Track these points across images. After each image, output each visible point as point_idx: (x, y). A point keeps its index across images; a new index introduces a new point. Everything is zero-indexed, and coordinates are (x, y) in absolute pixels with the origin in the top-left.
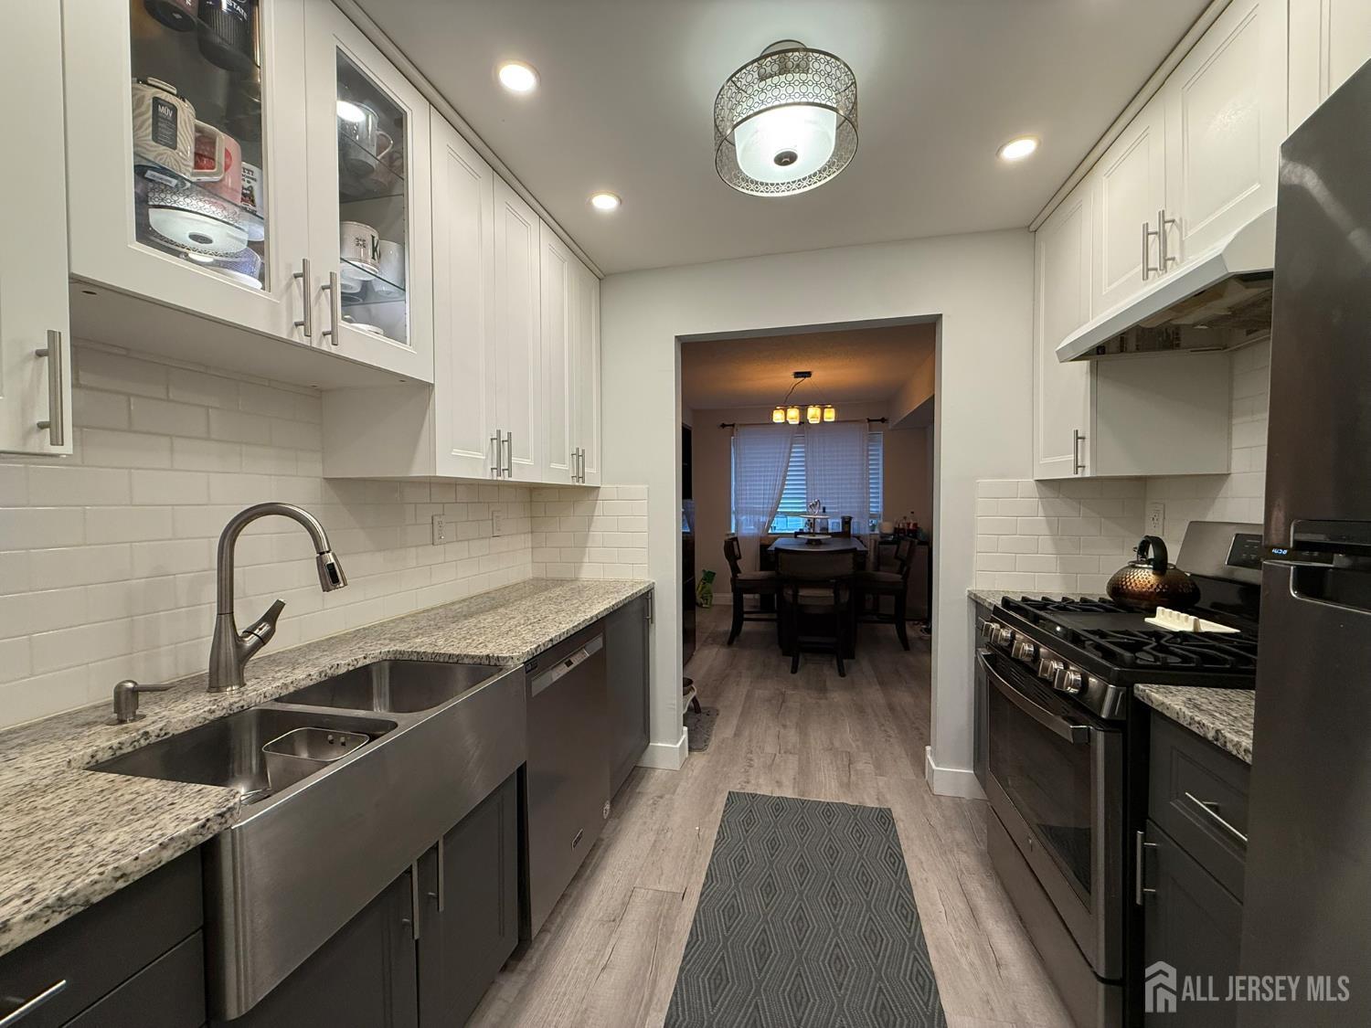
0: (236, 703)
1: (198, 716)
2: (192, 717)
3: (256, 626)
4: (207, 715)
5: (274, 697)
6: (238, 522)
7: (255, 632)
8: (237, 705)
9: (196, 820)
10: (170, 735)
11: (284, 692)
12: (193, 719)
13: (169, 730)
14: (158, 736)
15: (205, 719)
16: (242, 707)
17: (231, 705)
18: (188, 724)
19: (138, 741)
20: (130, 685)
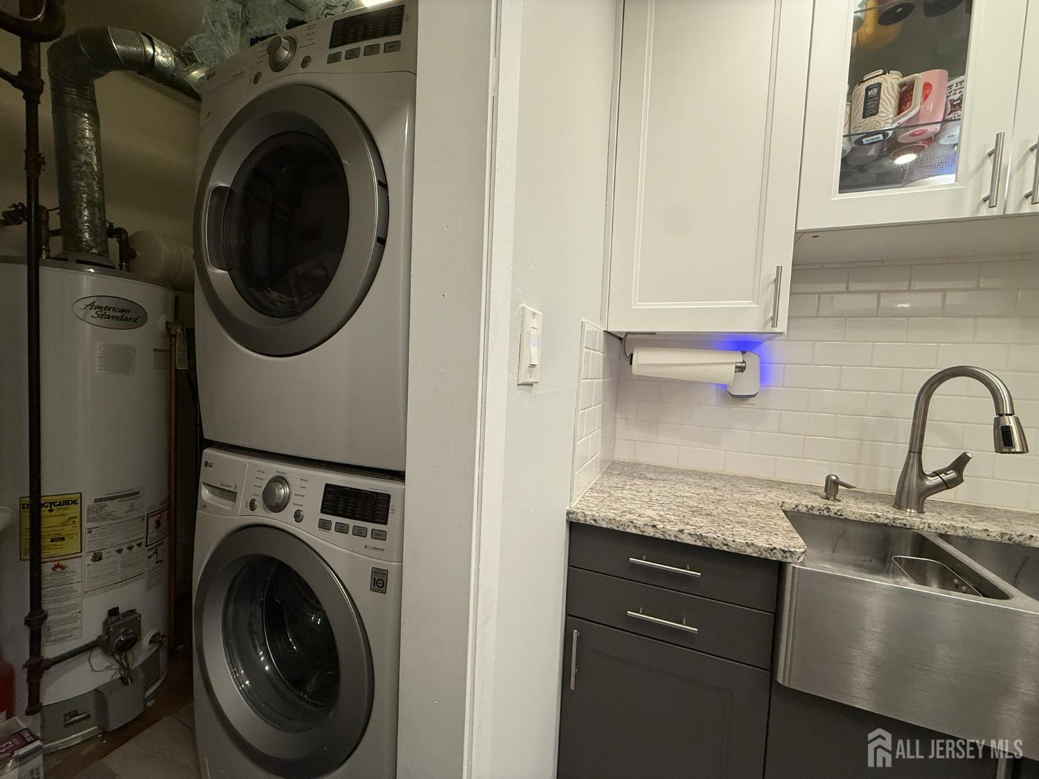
0: (899, 519)
1: (866, 514)
2: (861, 513)
3: (945, 471)
4: (872, 517)
5: (939, 531)
6: (933, 381)
7: (941, 476)
8: (900, 521)
9: (771, 545)
10: (844, 517)
11: (951, 532)
12: (861, 515)
13: (843, 514)
14: (836, 514)
15: (872, 519)
16: (905, 525)
17: (895, 519)
18: (857, 516)
19: (823, 510)
20: (834, 478)
